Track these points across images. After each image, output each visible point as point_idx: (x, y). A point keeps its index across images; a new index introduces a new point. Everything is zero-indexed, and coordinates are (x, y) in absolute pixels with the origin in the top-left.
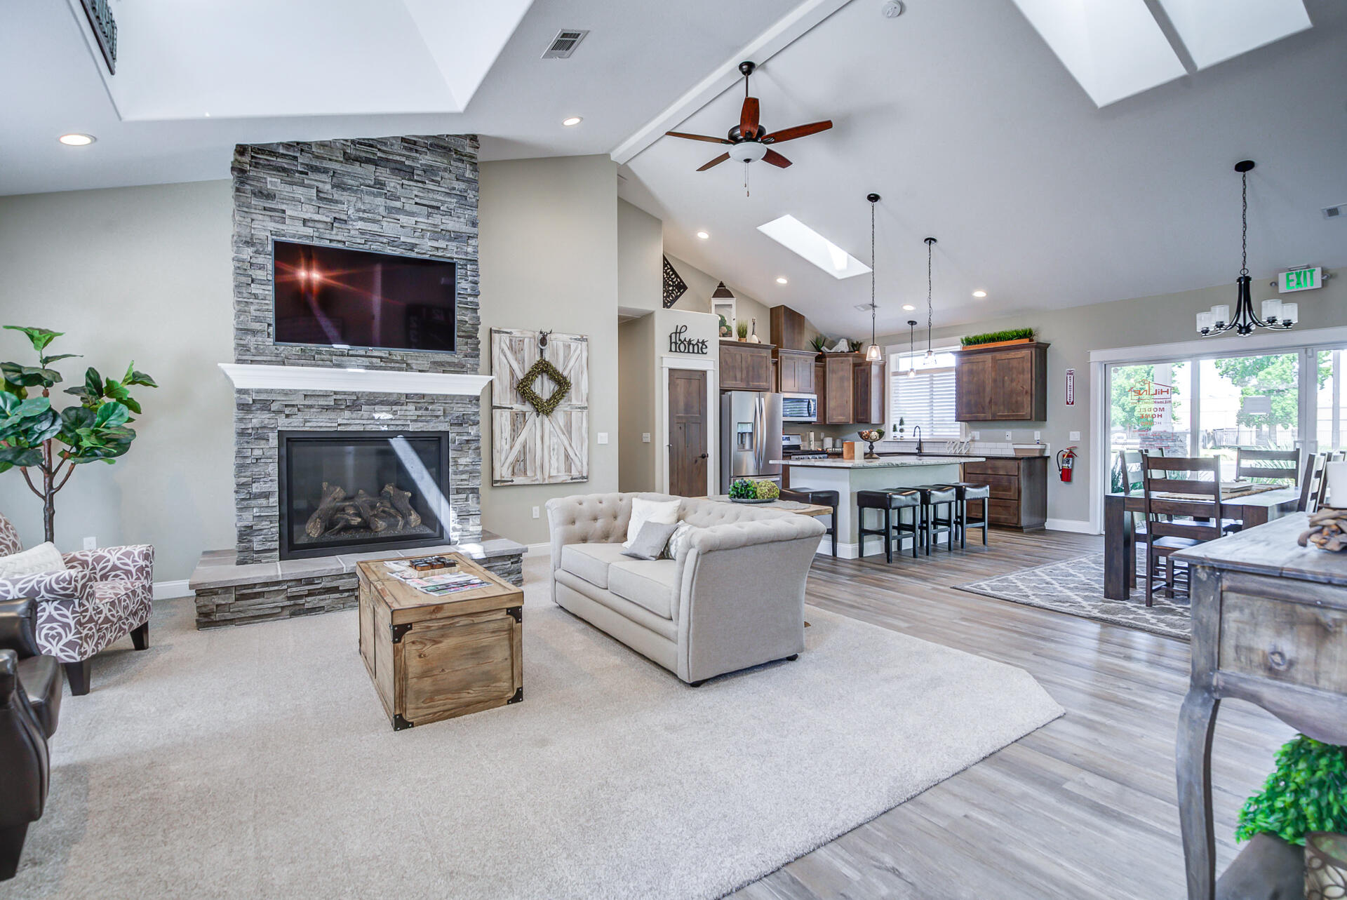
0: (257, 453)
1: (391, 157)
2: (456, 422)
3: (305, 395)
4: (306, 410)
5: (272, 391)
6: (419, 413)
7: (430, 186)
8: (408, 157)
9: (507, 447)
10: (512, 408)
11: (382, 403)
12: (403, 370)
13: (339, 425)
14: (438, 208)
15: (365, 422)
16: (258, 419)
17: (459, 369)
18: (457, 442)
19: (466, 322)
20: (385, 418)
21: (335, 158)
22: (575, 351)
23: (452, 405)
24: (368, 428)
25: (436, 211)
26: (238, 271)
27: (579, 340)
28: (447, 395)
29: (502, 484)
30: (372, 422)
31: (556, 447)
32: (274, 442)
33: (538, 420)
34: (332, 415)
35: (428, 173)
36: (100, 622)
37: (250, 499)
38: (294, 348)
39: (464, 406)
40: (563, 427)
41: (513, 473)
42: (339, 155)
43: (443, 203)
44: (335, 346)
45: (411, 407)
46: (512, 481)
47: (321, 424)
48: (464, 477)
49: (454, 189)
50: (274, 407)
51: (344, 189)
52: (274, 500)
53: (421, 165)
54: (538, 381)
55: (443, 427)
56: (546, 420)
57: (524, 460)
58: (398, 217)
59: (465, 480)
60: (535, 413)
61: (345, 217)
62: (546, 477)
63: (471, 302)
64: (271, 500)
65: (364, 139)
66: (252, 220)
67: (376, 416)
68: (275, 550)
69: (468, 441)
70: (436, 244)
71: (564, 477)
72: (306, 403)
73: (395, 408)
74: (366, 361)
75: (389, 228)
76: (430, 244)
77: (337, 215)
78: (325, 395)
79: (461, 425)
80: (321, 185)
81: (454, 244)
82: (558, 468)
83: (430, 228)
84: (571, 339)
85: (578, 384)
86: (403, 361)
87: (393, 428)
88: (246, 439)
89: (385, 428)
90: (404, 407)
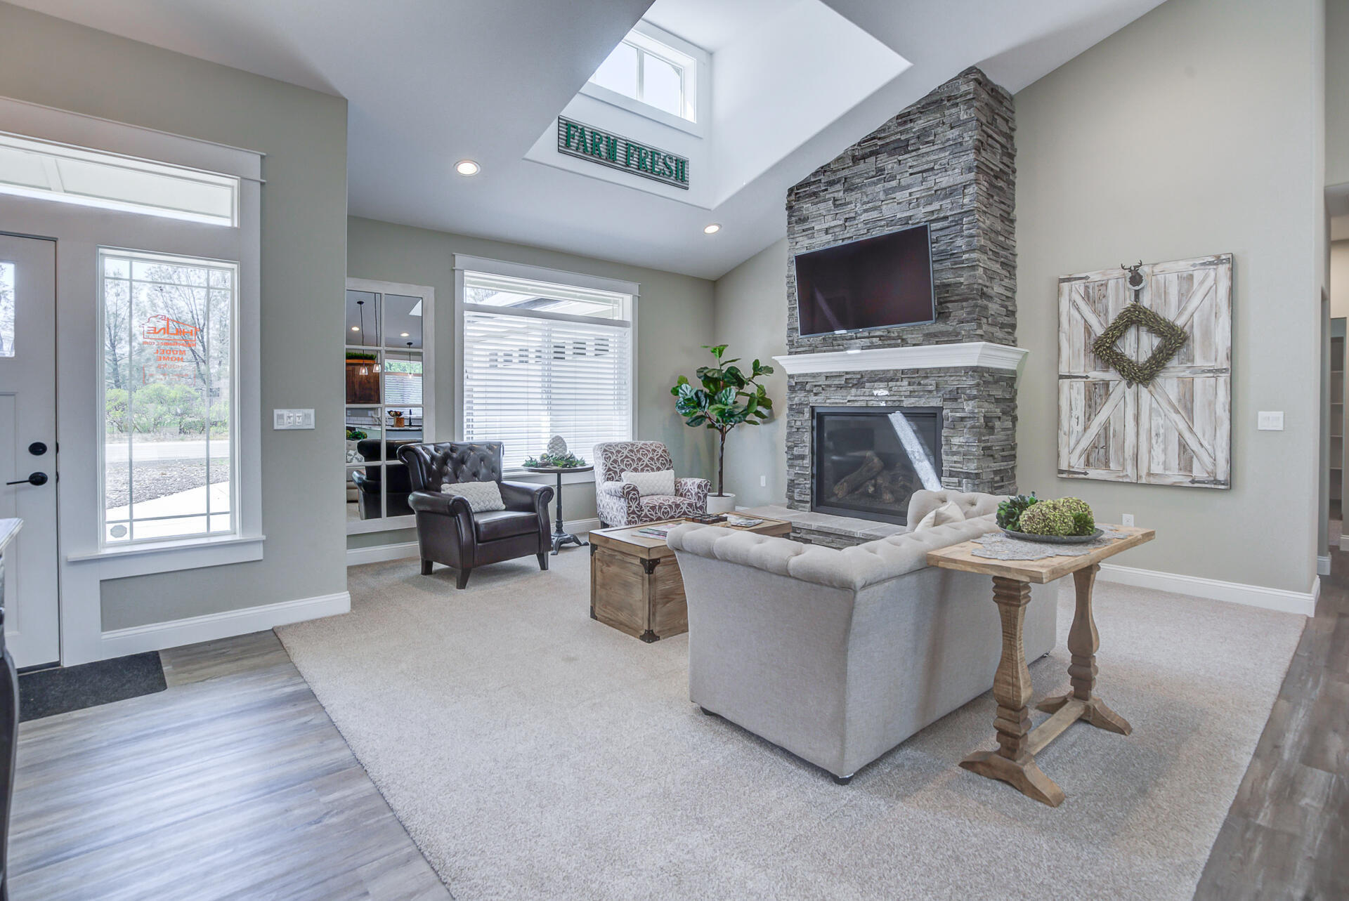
0: (798, 423)
1: (888, 141)
2: (948, 396)
3: (827, 377)
4: (828, 389)
5: (806, 375)
6: (911, 388)
7: (924, 149)
8: (902, 133)
9: (1080, 428)
10: (1087, 377)
11: (880, 380)
12: (899, 346)
13: (849, 401)
14: (933, 169)
15: (867, 398)
16: (799, 397)
17: (953, 338)
18: (950, 420)
19: (962, 283)
20: (882, 394)
21: (846, 166)
22: (1202, 283)
23: (945, 379)
24: (870, 404)
25: (931, 173)
26: (788, 285)
27: (1211, 263)
28: (940, 368)
29: (1070, 476)
30: (873, 398)
31: (1162, 431)
32: (807, 415)
33: (1130, 393)
34: (844, 392)
35: (922, 138)
36: (642, 515)
37: (793, 459)
38: (817, 339)
39: (958, 378)
40: (1176, 404)
41: (1088, 463)
42: (849, 162)
43: (935, 161)
44: (837, 332)
45: (905, 383)
46: (1086, 474)
47: (837, 401)
48: (955, 458)
49: (949, 140)
50: (808, 387)
51: (852, 190)
52: (807, 462)
53: (914, 133)
54: (1131, 334)
55: (935, 402)
56: (1144, 392)
57: (1106, 447)
58: (893, 196)
59: (959, 462)
60: (1124, 383)
61: (852, 215)
62: (1143, 472)
63: (967, 260)
64: (805, 461)
65: (866, 137)
66: (797, 243)
67: (875, 392)
68: (807, 502)
69: (962, 419)
70: (929, 209)
71: (1175, 476)
72: (828, 383)
73: (891, 384)
74: (866, 342)
75: (888, 210)
76: (923, 211)
77: (847, 216)
78: (839, 375)
79: (955, 400)
80: (836, 195)
81: (949, 201)
82: (1165, 463)
83: (923, 194)
84: (1194, 265)
85: (1207, 334)
86: (899, 337)
87: (890, 404)
88: (792, 413)
89: (883, 404)
90: (898, 383)
